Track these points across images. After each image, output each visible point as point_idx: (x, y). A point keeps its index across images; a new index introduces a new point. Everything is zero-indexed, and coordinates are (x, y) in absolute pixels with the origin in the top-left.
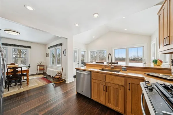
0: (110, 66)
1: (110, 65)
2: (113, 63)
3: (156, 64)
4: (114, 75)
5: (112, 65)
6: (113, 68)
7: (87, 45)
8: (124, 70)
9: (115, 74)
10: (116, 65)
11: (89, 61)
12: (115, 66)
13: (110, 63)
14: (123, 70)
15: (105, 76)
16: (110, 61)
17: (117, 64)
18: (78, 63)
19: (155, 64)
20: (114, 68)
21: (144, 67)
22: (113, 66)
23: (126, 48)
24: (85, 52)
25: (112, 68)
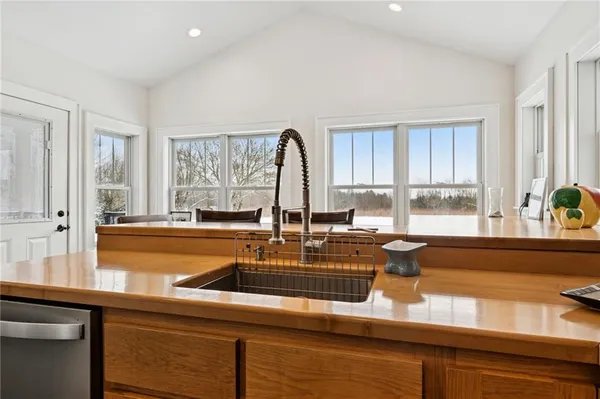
0: (293, 238)
1: (299, 228)
2: (319, 218)
3: (578, 215)
4: (329, 330)
5: (314, 229)
6: (315, 259)
7: (147, 92)
8: (401, 269)
9: (335, 320)
10: (340, 229)
11: (162, 207)
12: (333, 239)
13: (294, 218)
14: (390, 272)
15: (240, 347)
16: (291, 202)
17: (350, 222)
18: (62, 221)
19: (570, 215)
20: (324, 259)
21: (490, 234)
22: (318, 243)
23: (396, 127)
24: (129, 138)
25: (313, 255)
